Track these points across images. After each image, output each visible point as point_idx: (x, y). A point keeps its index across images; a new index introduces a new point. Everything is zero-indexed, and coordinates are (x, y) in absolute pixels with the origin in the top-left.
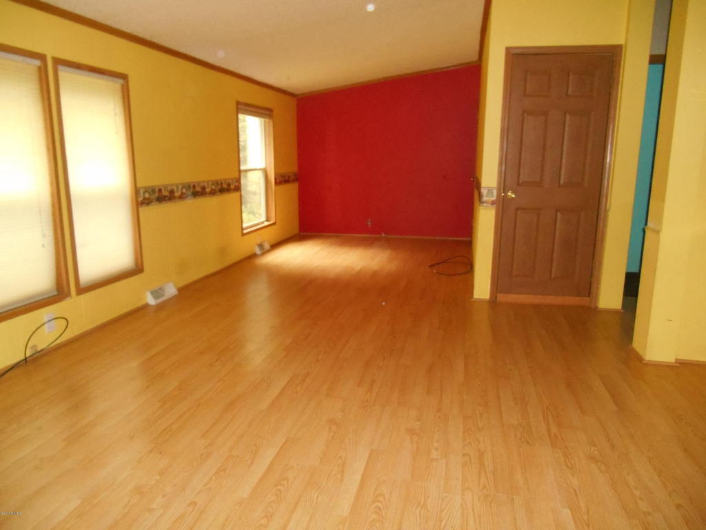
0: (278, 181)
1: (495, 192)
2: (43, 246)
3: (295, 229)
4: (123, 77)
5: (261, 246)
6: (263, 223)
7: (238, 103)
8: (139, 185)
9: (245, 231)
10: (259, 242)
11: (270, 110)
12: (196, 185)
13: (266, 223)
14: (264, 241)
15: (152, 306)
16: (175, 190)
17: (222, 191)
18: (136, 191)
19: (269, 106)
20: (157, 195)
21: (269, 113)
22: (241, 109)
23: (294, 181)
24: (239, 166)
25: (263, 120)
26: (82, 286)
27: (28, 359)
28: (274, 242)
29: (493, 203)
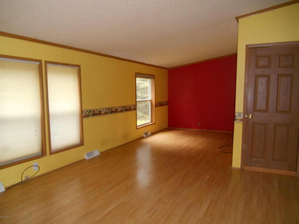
0: (157, 105)
1: (242, 115)
2: (35, 135)
3: (166, 126)
4: (79, 66)
5: (146, 134)
6: (149, 123)
7: (136, 73)
8: (83, 109)
9: (138, 127)
10: (145, 132)
11: (154, 75)
12: (113, 108)
13: (151, 123)
14: (148, 131)
15: (87, 160)
16: (102, 111)
17: (126, 110)
18: (82, 111)
19: (153, 74)
20: (92, 113)
21: (153, 77)
22: (137, 76)
23: (165, 105)
24: (136, 99)
25: (151, 80)
26: (52, 151)
27: (23, 182)
28: (154, 131)
29: (241, 120)
